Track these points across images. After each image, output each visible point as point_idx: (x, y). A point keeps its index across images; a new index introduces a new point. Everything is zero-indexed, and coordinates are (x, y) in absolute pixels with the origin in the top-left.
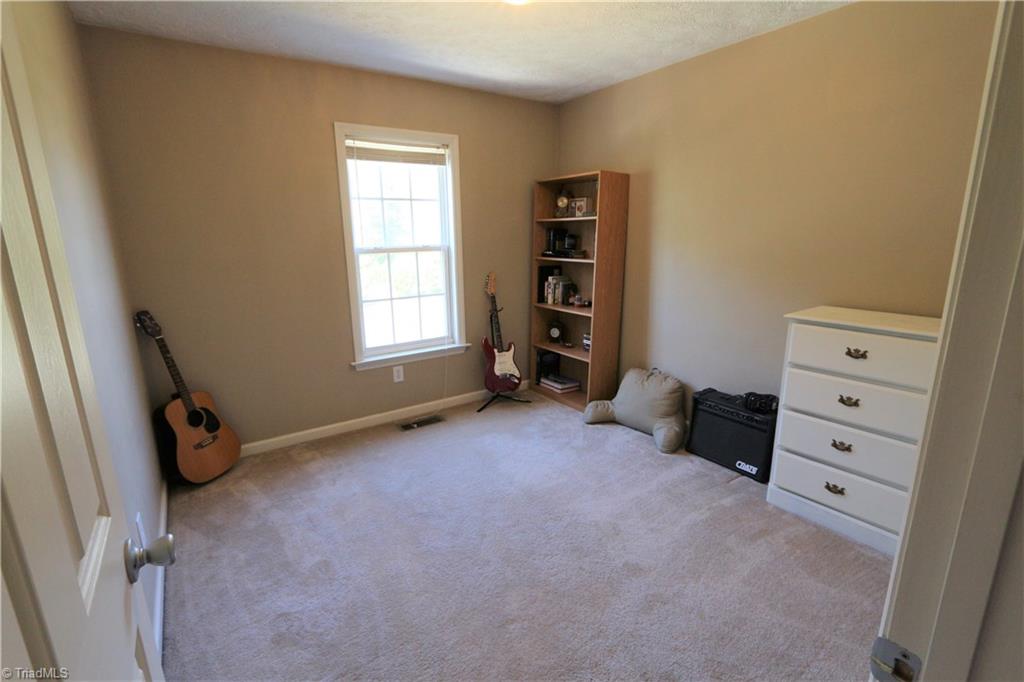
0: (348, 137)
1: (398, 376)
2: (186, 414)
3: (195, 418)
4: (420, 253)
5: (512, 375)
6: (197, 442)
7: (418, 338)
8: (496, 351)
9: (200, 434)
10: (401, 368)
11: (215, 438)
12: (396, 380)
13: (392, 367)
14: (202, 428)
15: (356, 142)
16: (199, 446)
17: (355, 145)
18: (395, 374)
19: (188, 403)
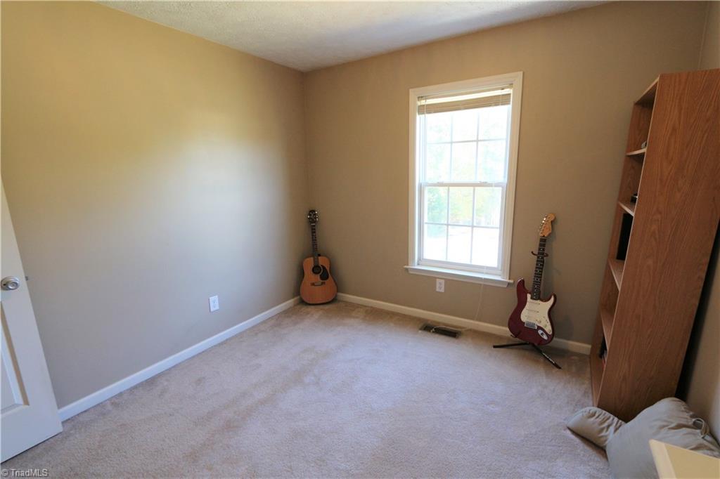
0: (420, 98)
1: (440, 287)
2: (313, 266)
3: (316, 269)
4: (477, 189)
5: (539, 328)
6: (313, 282)
7: (468, 262)
8: (529, 296)
9: (317, 278)
10: (443, 281)
11: (323, 283)
12: (438, 290)
13: (436, 278)
14: (318, 276)
15: (427, 100)
16: (313, 284)
17: (427, 103)
18: (438, 285)
19: (316, 261)
